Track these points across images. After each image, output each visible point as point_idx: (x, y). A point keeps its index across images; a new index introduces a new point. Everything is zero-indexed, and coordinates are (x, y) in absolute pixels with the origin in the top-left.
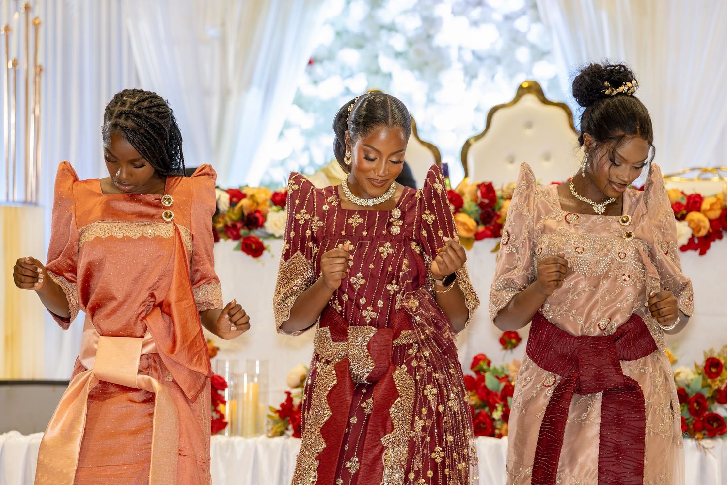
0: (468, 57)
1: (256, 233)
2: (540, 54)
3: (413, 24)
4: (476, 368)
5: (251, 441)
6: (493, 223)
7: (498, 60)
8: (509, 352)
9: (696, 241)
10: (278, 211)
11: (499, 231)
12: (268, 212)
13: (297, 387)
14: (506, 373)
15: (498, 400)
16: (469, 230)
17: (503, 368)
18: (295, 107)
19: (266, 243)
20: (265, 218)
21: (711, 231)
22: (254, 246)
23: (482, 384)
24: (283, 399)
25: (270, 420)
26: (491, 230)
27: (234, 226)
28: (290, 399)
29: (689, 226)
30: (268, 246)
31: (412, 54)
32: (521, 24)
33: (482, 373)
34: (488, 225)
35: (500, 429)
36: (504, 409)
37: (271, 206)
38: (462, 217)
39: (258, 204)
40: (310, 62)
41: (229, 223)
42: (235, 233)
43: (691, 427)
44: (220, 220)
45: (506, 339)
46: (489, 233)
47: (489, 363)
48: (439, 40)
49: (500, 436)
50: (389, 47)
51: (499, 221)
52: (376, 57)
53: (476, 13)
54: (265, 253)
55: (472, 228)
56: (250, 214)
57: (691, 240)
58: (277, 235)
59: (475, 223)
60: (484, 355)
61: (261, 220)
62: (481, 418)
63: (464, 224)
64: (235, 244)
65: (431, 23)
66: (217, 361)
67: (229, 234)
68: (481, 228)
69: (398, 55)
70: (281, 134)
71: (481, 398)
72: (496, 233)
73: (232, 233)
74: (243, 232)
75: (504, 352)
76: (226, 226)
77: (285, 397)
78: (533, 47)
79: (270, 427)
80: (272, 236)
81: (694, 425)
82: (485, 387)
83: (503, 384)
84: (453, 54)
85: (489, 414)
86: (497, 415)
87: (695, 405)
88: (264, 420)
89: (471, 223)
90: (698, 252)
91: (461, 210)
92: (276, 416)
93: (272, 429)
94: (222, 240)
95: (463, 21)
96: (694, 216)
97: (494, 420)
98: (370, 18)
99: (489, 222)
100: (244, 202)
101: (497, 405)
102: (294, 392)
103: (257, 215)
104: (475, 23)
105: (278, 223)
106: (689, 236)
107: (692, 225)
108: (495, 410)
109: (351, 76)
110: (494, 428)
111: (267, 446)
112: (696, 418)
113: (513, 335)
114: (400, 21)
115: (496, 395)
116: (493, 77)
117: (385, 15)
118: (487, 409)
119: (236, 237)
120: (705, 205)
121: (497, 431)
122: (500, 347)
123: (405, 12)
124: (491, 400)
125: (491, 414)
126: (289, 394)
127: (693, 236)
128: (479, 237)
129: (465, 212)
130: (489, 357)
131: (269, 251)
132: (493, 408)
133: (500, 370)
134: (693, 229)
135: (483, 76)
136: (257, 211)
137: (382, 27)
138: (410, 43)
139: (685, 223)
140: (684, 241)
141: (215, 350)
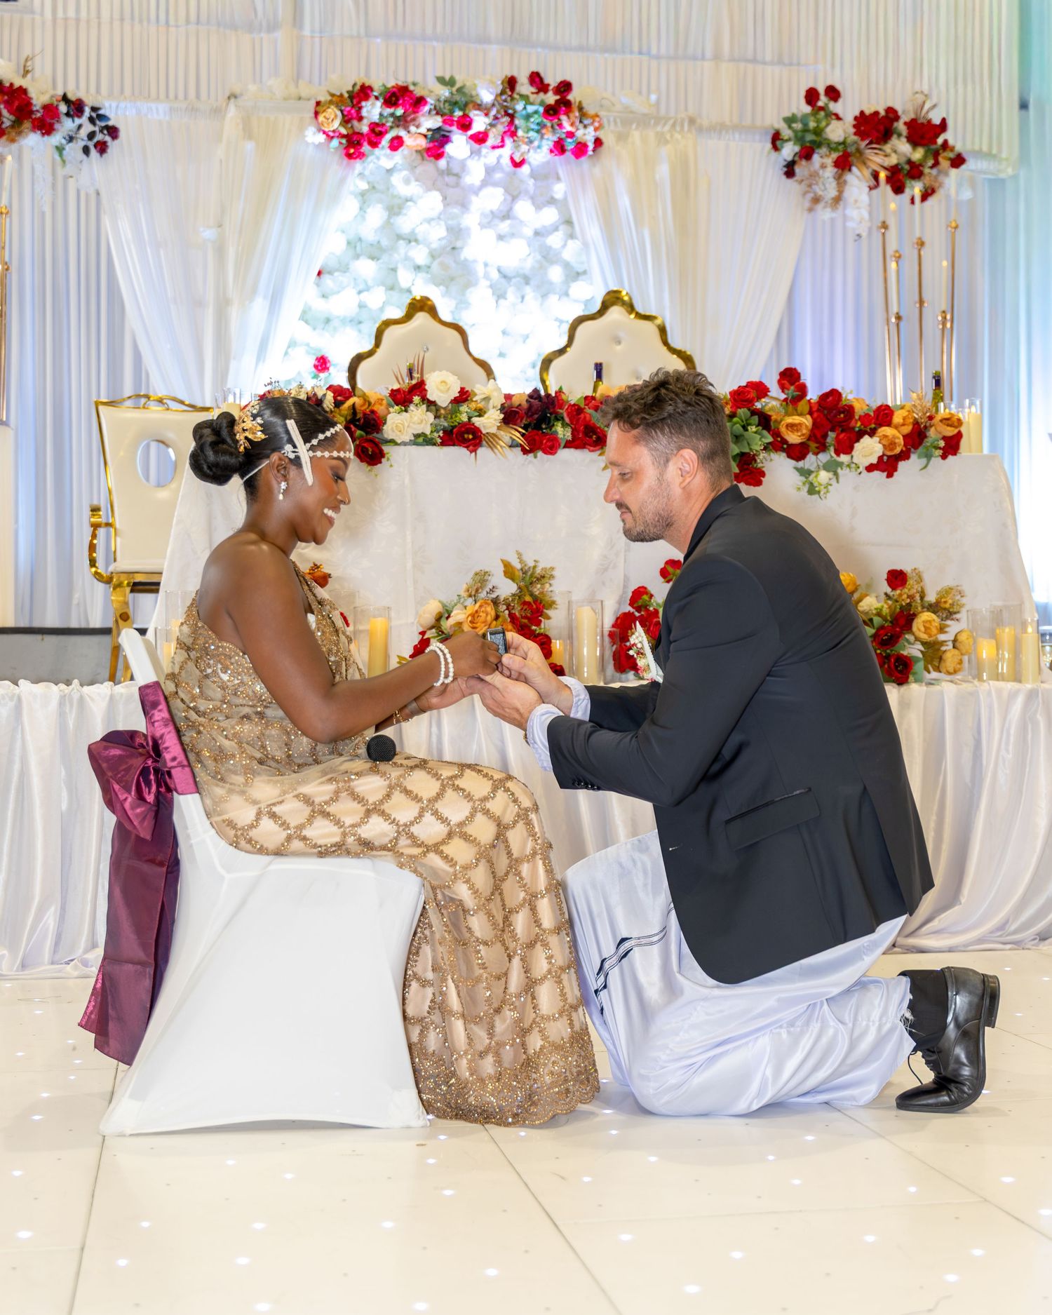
0: (495, 275)
1: (374, 437)
2: (574, 275)
3: (437, 234)
4: (637, 603)
7: (527, 280)
9: (885, 458)
10: (400, 412)
12: (387, 413)
13: (431, 627)
18: (302, 323)
19: (386, 448)
20: (383, 421)
21: (904, 449)
22: (371, 452)
28: (425, 639)
29: (880, 443)
30: (389, 453)
31: (435, 267)
32: (555, 240)
33: (645, 606)
37: (390, 406)
39: (370, 404)
40: (319, 273)
45: (670, 569)
47: (650, 596)
48: (467, 253)
50: (407, 258)
52: (394, 270)
53: (504, 226)
54: (385, 461)
56: (363, 414)
57: (880, 458)
60: (645, 588)
61: (379, 422)
65: (457, 233)
69: (418, 268)
70: (286, 353)
74: (358, 434)
77: (418, 638)
78: (567, 266)
84: (480, 270)
90: (885, 474)
95: (490, 234)
96: (885, 431)
98: (388, 224)
100: (355, 401)
103: (374, 417)
104: (501, 237)
105: (400, 426)
106: (881, 454)
107: (885, 442)
109: (368, 289)
114: (421, 231)
116: (523, 298)
117: (405, 224)
120: (897, 418)
122: (661, 579)
123: (429, 221)
126: (422, 634)
127: (884, 455)
130: (650, 589)
134: (884, 446)
135: (511, 295)
136: (373, 412)
137: (400, 237)
138: (433, 256)
139: (876, 439)
140: (874, 460)
141: (326, 578)
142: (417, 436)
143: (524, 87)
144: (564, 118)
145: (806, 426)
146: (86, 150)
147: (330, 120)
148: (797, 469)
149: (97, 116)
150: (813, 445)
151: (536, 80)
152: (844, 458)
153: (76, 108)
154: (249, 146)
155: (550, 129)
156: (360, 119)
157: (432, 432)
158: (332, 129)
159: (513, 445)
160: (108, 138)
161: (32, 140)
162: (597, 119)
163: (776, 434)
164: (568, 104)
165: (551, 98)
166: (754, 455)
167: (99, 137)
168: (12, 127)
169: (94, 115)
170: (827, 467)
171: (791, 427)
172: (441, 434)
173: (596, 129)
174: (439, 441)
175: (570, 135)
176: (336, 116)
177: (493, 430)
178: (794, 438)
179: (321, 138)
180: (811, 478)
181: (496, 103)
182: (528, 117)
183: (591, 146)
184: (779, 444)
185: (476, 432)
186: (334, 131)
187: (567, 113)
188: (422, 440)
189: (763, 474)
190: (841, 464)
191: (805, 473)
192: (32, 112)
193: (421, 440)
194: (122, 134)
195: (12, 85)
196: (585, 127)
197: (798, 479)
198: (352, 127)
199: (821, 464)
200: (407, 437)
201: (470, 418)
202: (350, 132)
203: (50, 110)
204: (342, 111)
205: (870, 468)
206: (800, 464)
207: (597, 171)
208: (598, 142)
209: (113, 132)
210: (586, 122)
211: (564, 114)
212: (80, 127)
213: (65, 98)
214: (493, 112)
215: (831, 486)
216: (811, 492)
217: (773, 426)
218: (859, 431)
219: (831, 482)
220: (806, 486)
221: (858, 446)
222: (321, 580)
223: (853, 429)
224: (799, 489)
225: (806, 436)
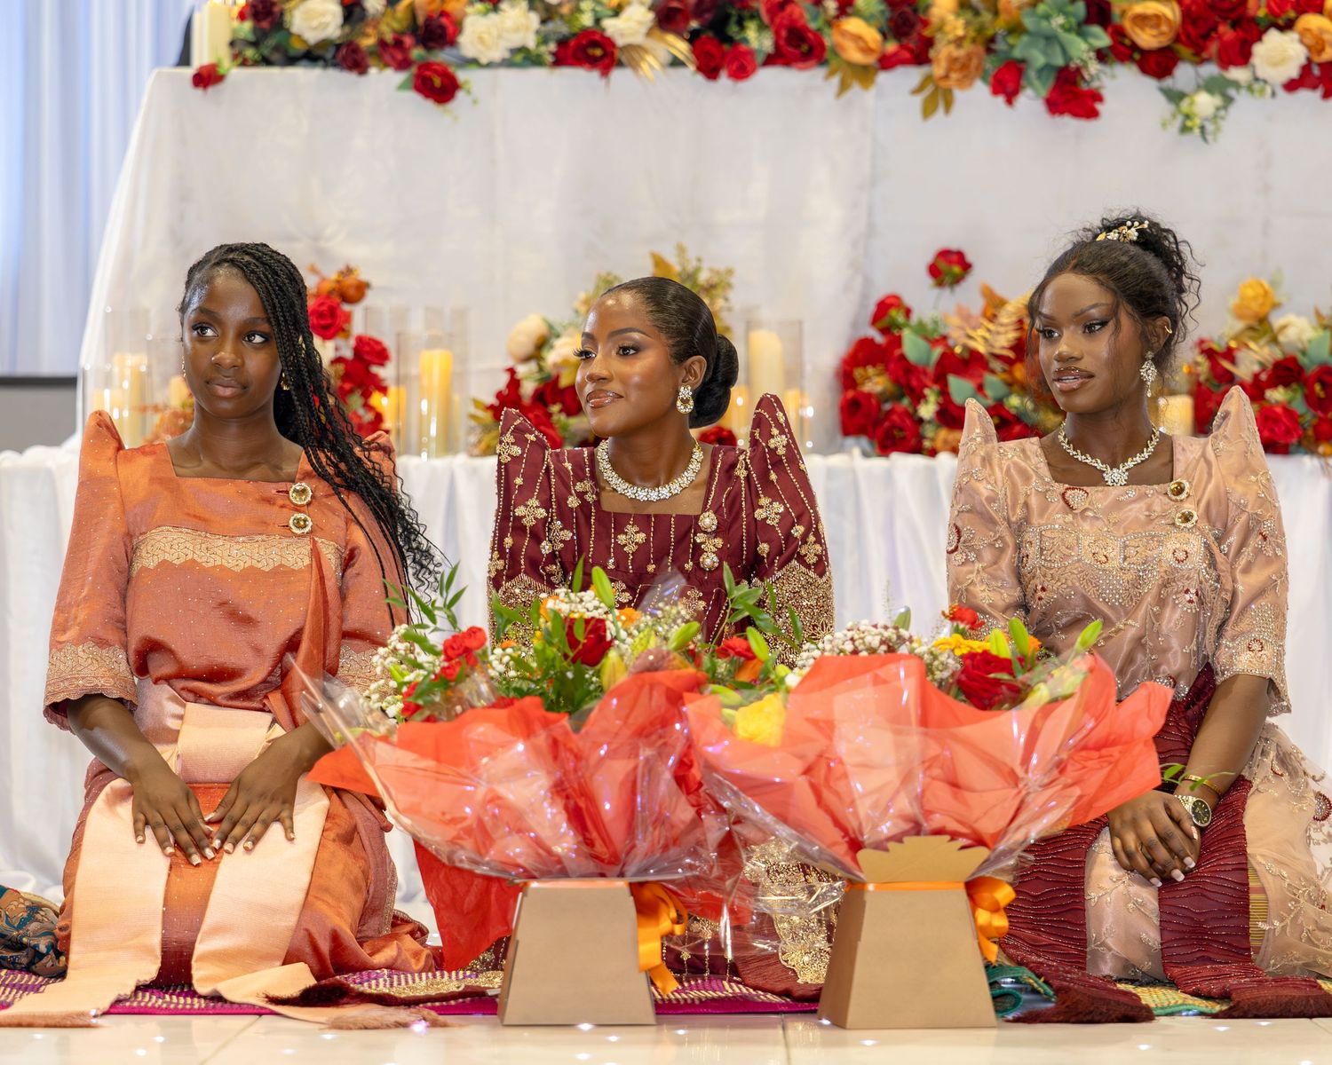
1: (442, 56)
4: (884, 323)
5: (441, 463)
6: (915, 35)
8: (946, 292)
9: (1316, 71)
10: (485, 13)
11: (926, 52)
12: (465, 15)
13: (527, 359)
14: (943, 331)
15: (928, 382)
16: (867, 50)
17: (936, 323)
19: (462, 75)
20: (458, 28)
22: (437, 82)
23: (897, 352)
24: (502, 381)
25: (473, 423)
26: (910, 50)
27: (398, 43)
28: (514, 383)
29: (1301, 42)
30: (466, 82)
33: (896, 332)
34: (905, 41)
35: (933, 440)
36: (941, 400)
37: (472, 3)
38: (853, 25)
41: (389, 37)
42: (399, 56)
43: (1310, 432)
44: (370, 30)
45: (942, 265)
46: (906, 55)
47: (908, 312)
49: (933, 453)
51: (927, 33)
54: (460, 95)
55: (873, 45)
56: (429, 19)
57: (1306, 69)
58: (484, 61)
59: (878, 37)
60: (897, 298)
61: (450, 29)
62: (895, 418)
63: (857, 38)
64: (400, 77)
66: (366, 309)
67: (387, 58)
68: (891, 47)
71: (896, 380)
72: (920, 56)
73: (393, 57)
74: (417, 53)
75: (936, 291)
76: (382, 43)
77: (505, 378)
79: (473, 439)
80: (474, 62)
81: (1316, 428)
82: (903, 358)
83: (938, 351)
85: (911, 410)
86: (927, 410)
87: (1318, 388)
88: (462, 426)
89: (872, 35)
90: (1319, 93)
91: (849, 10)
92: (487, 416)
93: (480, 441)
94: (373, 71)
96: (1311, 21)
97: (921, 421)
99: (906, 34)
101: (927, 391)
102: (522, 370)
103: (444, 21)
105: (486, 36)
106: (1303, 61)
107: (1308, 40)
108: (922, 401)
110: (921, 438)
112: (1320, 414)
113: (955, 258)
115: (925, 373)
118: (906, 402)
119: (403, 65)
121: (927, 444)
122: (929, 281)
124: (914, 383)
125: (916, 411)
126: (512, 371)
127: (1309, 60)
128: (887, 63)
129: (858, 14)
130: (908, 300)
131: (469, 92)
132: (918, 398)
133: (930, 326)
134: (1309, 48)
136: (444, 14)
139: (1292, 35)
140: (1293, 72)
141: (362, 288)
142: (515, 51)
145: (1168, 20)
148: (1160, 91)
150: (1184, 51)
152: (1237, 74)
157: (538, 45)
159: (676, 63)
163: (1118, 33)
166: (1078, 70)
170: (1211, 86)
171: (1142, 20)
172: (552, 47)
174: (550, 59)
177: (639, 39)
178: (1147, 39)
180: (1185, 105)
184: (1122, 50)
185: (606, 44)
188: (523, 58)
189: (1098, 97)
190: (1236, 85)
191: (1175, 97)
193: (519, 58)
197: (1162, 105)
199: (1201, 82)
200: (498, 54)
201: (598, 21)
205: (1291, 86)
206: (1166, 82)
215: (1223, 118)
216: (1185, 129)
217: (1116, 19)
218: (1263, 25)
219: (1222, 113)
220: (1180, 119)
221: (1258, 49)
222: (352, 292)
223: (1253, 20)
224: (1164, 125)
225: (1171, 35)
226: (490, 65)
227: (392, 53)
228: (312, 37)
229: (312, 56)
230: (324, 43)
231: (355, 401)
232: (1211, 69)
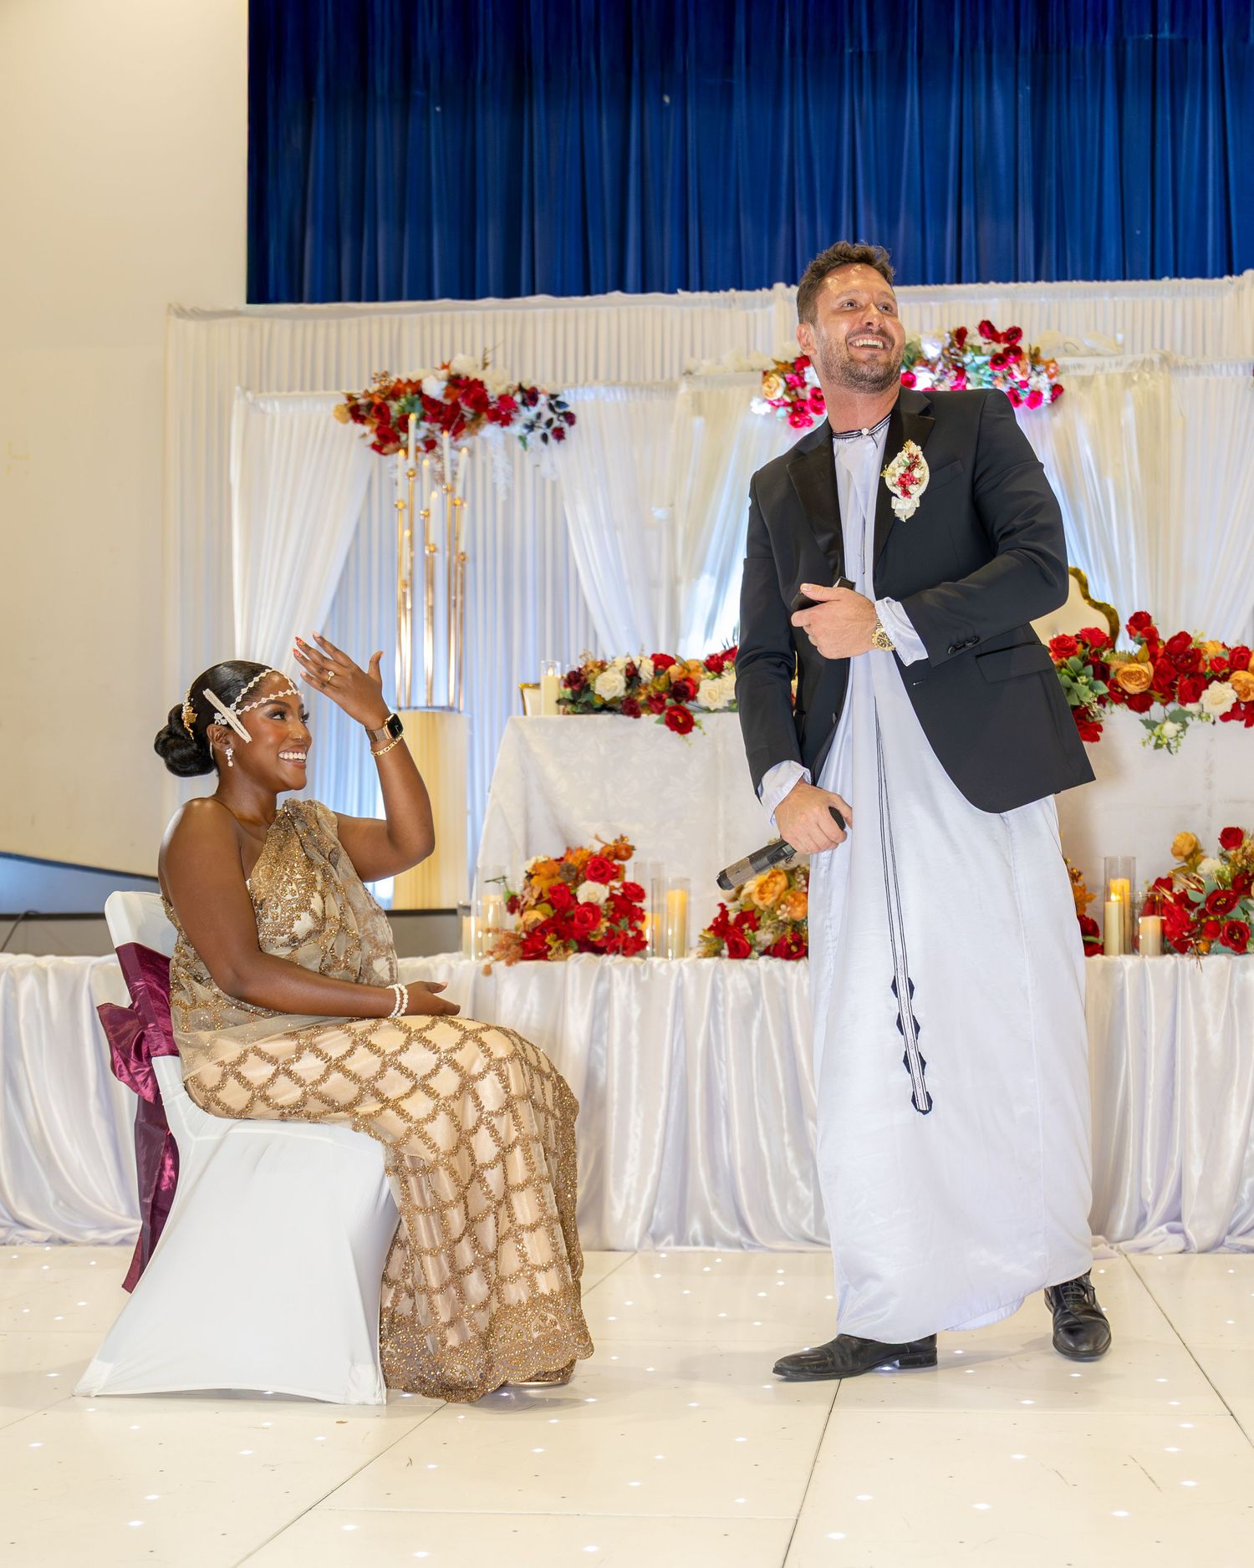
1: (689, 706)
5: (675, 963)
9: (1243, 707)
10: (714, 678)
12: (701, 680)
13: (733, 899)
19: (697, 717)
20: (697, 688)
22: (682, 721)
24: (717, 913)
25: (701, 938)
27: (659, 697)
28: (724, 913)
29: (1234, 689)
30: (700, 721)
37: (704, 672)
39: (689, 671)
41: (653, 695)
42: (659, 705)
44: (643, 691)
54: (695, 728)
56: (679, 683)
57: (1236, 706)
58: (712, 709)
61: (691, 690)
64: (658, 718)
66: (634, 863)
67: (653, 707)
73: (657, 707)
74: (669, 702)
76: (649, 698)
77: (719, 911)
79: (701, 946)
80: (708, 710)
88: (694, 940)
90: (1244, 722)
92: (709, 933)
93: (704, 948)
94: (644, 716)
96: (1239, 675)
100: (673, 669)
102: (731, 905)
103: (687, 684)
105: (714, 693)
106: (1235, 701)
107: (1238, 687)
111: (696, 969)
119: (661, 710)
126: (723, 907)
127: (1239, 701)
131: (700, 728)
134: (1238, 692)
136: (687, 679)
139: (1228, 685)
140: (1227, 708)
141: (630, 850)
143: (975, 339)
144: (1014, 366)
145: (1145, 673)
146: (545, 438)
147: (772, 390)
148: (1141, 721)
149: (556, 403)
150: (1157, 695)
151: (987, 328)
152: (1191, 707)
153: (531, 397)
154: (698, 422)
155: (1002, 380)
156: (804, 385)
158: (776, 398)
160: (565, 425)
161: (490, 431)
162: (1053, 365)
163: (1114, 684)
164: (1017, 352)
165: (1000, 348)
166: (1086, 708)
167: (556, 424)
168: (473, 420)
169: (553, 402)
170: (1173, 718)
171: (1129, 676)
173: (1051, 377)
175: (1024, 384)
176: (778, 384)
178: (1133, 688)
179: (767, 408)
180: (1157, 731)
181: (942, 357)
182: (978, 368)
183: (1047, 395)
184: (1117, 696)
186: (779, 400)
187: (1016, 362)
189: (1100, 729)
190: (1192, 715)
191: (1150, 725)
192: (487, 403)
194: (579, 419)
195: (468, 378)
196: (1039, 374)
197: (1144, 732)
198: (797, 395)
199: (1168, 715)
200: (718, 704)
202: (795, 399)
203: (505, 400)
204: (785, 379)
205: (1226, 717)
206: (1146, 715)
207: (1058, 421)
208: (1057, 390)
209: (570, 418)
210: (1038, 368)
211: (1014, 362)
212: (539, 416)
213: (521, 389)
214: (940, 367)
215: (1182, 737)
216: (1157, 746)
217: (1112, 675)
218: (1208, 677)
219: (1181, 734)
220: (1154, 739)
221: (1205, 693)
222: (623, 853)
223: (1203, 675)
224: (1144, 743)
225: (1148, 684)
226: (716, 711)
227: (655, 704)
228: (608, 697)
229: (606, 707)
230: (615, 699)
231: (624, 923)
232: (1173, 707)
